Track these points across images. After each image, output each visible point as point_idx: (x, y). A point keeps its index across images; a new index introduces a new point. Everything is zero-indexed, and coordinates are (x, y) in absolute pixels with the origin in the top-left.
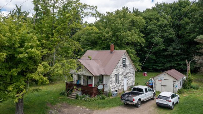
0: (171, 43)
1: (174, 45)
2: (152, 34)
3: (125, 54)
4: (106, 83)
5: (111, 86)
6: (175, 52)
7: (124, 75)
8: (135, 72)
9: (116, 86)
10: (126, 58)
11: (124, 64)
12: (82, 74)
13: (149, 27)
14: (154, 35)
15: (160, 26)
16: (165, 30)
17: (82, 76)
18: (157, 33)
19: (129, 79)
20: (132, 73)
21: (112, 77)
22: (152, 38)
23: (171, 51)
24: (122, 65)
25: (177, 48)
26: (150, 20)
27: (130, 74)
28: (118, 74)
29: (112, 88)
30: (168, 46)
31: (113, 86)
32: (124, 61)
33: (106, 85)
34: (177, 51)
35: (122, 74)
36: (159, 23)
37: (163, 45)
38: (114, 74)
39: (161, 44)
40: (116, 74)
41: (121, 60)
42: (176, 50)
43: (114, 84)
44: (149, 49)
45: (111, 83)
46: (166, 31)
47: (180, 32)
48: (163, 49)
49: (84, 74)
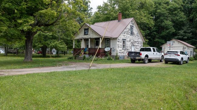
0: (182, 27)
1: (185, 28)
2: (162, 18)
3: (133, 22)
4: (113, 47)
5: (118, 49)
6: (185, 36)
7: (132, 43)
8: (143, 43)
9: (123, 51)
10: (134, 26)
11: (132, 32)
12: (89, 37)
13: (158, 11)
14: (164, 19)
15: (169, 9)
16: (176, 13)
17: (89, 39)
18: (166, 16)
19: (137, 48)
20: (140, 43)
21: (119, 41)
22: (162, 21)
23: (181, 35)
24: (130, 32)
25: (188, 31)
26: (160, 4)
27: (138, 43)
28: (125, 40)
29: (119, 52)
30: (179, 30)
31: (120, 50)
32: (132, 28)
33: (113, 49)
34: (189, 34)
35: (130, 41)
36: (169, 7)
37: (173, 28)
38: (121, 39)
39: (171, 28)
40: (123, 39)
41: (129, 27)
42: (187, 34)
43: (121, 49)
44: (158, 34)
45: (118, 47)
46: (177, 15)
47: (192, 15)
48: (173, 32)
49: (91, 37)
